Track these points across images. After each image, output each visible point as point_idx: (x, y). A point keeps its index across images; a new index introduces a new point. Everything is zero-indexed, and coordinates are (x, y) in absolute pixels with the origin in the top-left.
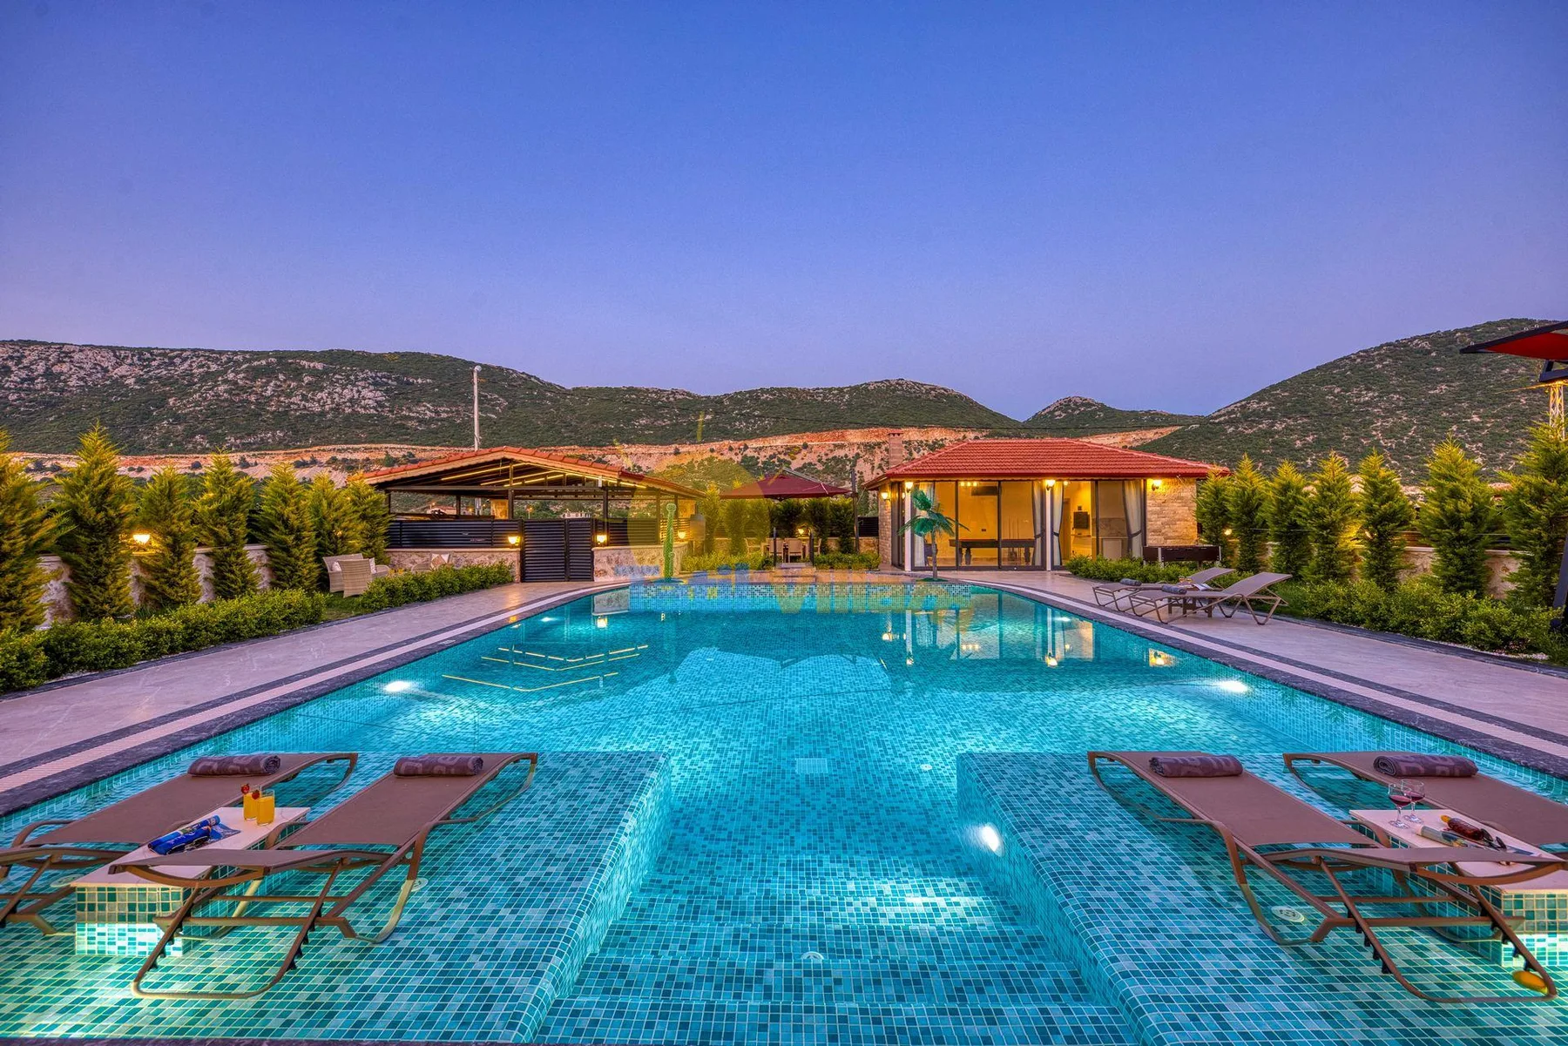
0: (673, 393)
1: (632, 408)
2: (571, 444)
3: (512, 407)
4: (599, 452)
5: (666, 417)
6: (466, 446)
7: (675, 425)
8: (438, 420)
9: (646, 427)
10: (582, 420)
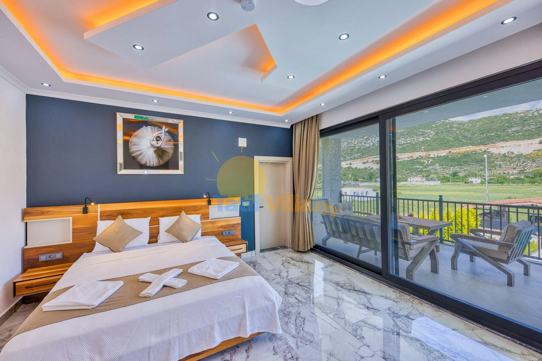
0: (537, 110)
1: (506, 123)
2: (468, 146)
3: (437, 134)
4: (485, 147)
5: (531, 125)
6: (417, 152)
7: (539, 127)
8: (407, 144)
9: (517, 131)
10: (474, 134)
